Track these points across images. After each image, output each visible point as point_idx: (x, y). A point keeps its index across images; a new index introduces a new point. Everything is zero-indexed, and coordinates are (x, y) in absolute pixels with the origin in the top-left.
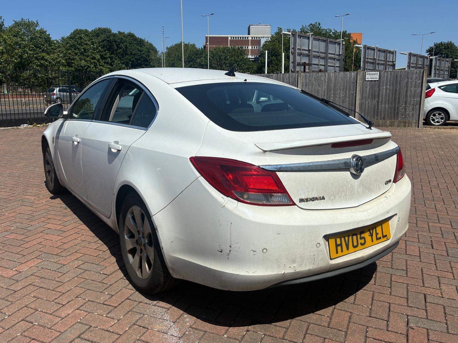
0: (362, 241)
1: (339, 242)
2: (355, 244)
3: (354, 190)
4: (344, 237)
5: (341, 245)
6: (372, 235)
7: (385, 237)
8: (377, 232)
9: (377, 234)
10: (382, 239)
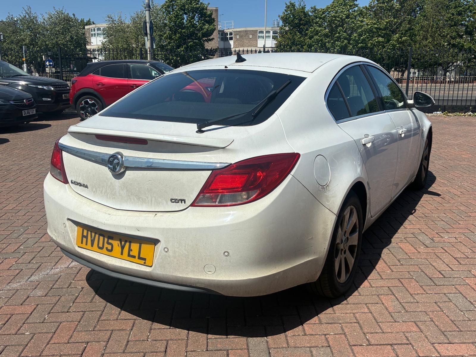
0: (109, 247)
1: (85, 234)
2: (101, 245)
3: (115, 191)
4: (91, 232)
5: (86, 237)
6: (123, 248)
7: (142, 259)
8: (131, 248)
9: (130, 250)
10: (136, 260)
